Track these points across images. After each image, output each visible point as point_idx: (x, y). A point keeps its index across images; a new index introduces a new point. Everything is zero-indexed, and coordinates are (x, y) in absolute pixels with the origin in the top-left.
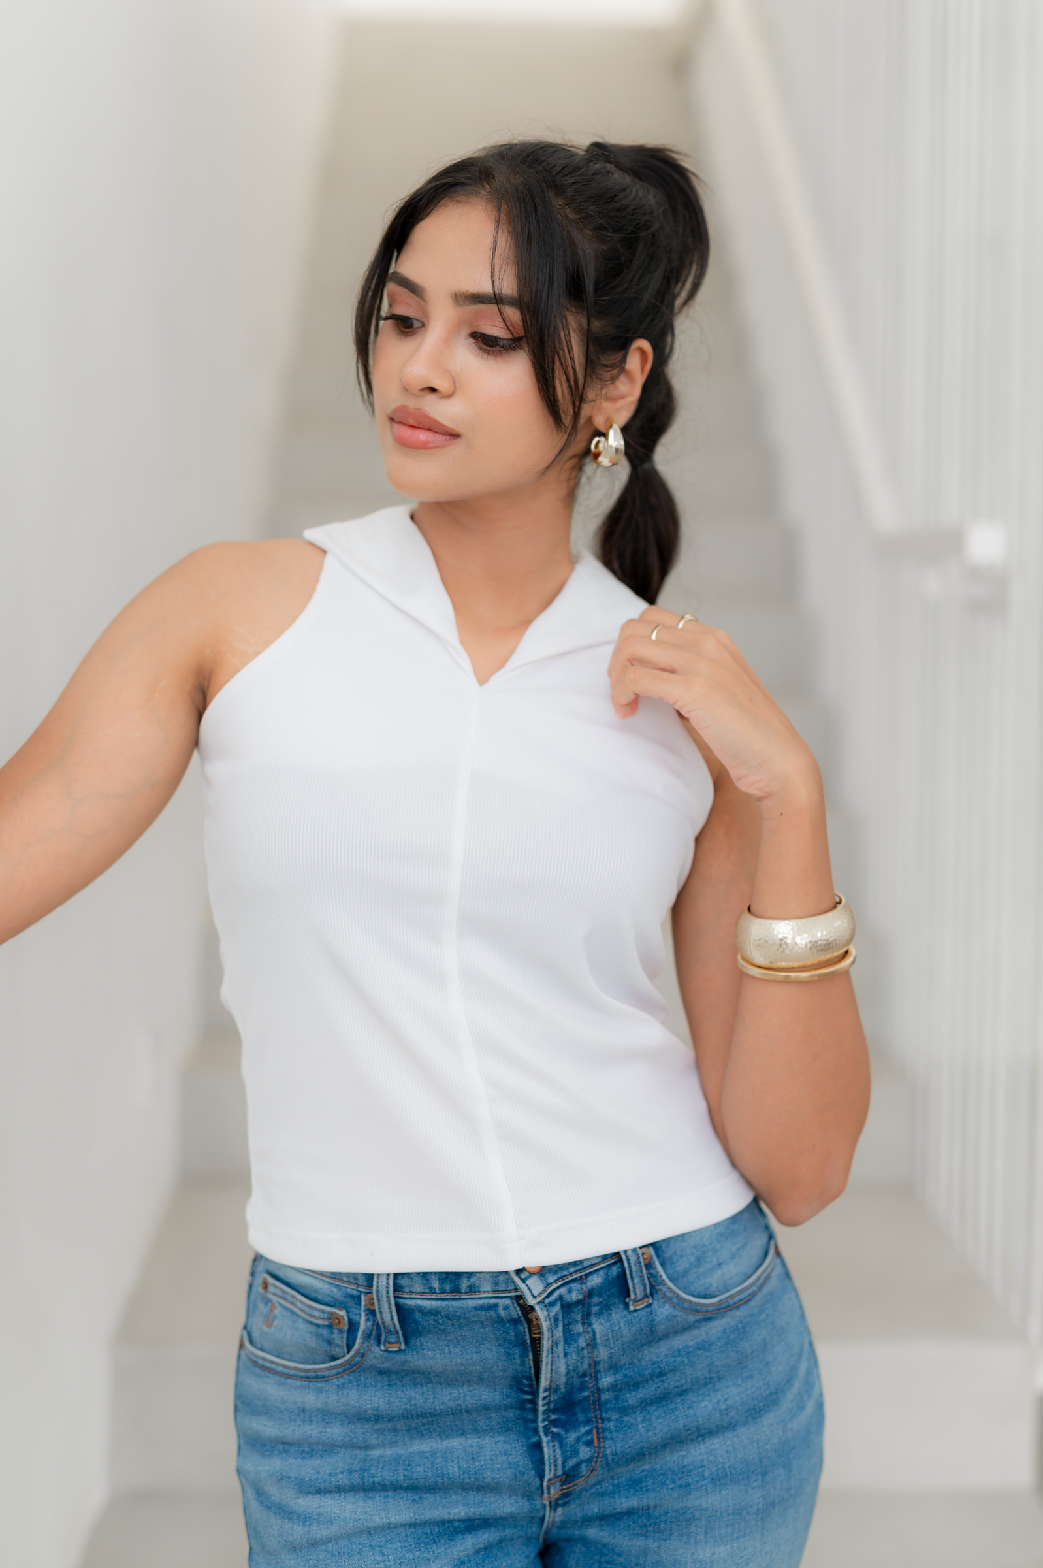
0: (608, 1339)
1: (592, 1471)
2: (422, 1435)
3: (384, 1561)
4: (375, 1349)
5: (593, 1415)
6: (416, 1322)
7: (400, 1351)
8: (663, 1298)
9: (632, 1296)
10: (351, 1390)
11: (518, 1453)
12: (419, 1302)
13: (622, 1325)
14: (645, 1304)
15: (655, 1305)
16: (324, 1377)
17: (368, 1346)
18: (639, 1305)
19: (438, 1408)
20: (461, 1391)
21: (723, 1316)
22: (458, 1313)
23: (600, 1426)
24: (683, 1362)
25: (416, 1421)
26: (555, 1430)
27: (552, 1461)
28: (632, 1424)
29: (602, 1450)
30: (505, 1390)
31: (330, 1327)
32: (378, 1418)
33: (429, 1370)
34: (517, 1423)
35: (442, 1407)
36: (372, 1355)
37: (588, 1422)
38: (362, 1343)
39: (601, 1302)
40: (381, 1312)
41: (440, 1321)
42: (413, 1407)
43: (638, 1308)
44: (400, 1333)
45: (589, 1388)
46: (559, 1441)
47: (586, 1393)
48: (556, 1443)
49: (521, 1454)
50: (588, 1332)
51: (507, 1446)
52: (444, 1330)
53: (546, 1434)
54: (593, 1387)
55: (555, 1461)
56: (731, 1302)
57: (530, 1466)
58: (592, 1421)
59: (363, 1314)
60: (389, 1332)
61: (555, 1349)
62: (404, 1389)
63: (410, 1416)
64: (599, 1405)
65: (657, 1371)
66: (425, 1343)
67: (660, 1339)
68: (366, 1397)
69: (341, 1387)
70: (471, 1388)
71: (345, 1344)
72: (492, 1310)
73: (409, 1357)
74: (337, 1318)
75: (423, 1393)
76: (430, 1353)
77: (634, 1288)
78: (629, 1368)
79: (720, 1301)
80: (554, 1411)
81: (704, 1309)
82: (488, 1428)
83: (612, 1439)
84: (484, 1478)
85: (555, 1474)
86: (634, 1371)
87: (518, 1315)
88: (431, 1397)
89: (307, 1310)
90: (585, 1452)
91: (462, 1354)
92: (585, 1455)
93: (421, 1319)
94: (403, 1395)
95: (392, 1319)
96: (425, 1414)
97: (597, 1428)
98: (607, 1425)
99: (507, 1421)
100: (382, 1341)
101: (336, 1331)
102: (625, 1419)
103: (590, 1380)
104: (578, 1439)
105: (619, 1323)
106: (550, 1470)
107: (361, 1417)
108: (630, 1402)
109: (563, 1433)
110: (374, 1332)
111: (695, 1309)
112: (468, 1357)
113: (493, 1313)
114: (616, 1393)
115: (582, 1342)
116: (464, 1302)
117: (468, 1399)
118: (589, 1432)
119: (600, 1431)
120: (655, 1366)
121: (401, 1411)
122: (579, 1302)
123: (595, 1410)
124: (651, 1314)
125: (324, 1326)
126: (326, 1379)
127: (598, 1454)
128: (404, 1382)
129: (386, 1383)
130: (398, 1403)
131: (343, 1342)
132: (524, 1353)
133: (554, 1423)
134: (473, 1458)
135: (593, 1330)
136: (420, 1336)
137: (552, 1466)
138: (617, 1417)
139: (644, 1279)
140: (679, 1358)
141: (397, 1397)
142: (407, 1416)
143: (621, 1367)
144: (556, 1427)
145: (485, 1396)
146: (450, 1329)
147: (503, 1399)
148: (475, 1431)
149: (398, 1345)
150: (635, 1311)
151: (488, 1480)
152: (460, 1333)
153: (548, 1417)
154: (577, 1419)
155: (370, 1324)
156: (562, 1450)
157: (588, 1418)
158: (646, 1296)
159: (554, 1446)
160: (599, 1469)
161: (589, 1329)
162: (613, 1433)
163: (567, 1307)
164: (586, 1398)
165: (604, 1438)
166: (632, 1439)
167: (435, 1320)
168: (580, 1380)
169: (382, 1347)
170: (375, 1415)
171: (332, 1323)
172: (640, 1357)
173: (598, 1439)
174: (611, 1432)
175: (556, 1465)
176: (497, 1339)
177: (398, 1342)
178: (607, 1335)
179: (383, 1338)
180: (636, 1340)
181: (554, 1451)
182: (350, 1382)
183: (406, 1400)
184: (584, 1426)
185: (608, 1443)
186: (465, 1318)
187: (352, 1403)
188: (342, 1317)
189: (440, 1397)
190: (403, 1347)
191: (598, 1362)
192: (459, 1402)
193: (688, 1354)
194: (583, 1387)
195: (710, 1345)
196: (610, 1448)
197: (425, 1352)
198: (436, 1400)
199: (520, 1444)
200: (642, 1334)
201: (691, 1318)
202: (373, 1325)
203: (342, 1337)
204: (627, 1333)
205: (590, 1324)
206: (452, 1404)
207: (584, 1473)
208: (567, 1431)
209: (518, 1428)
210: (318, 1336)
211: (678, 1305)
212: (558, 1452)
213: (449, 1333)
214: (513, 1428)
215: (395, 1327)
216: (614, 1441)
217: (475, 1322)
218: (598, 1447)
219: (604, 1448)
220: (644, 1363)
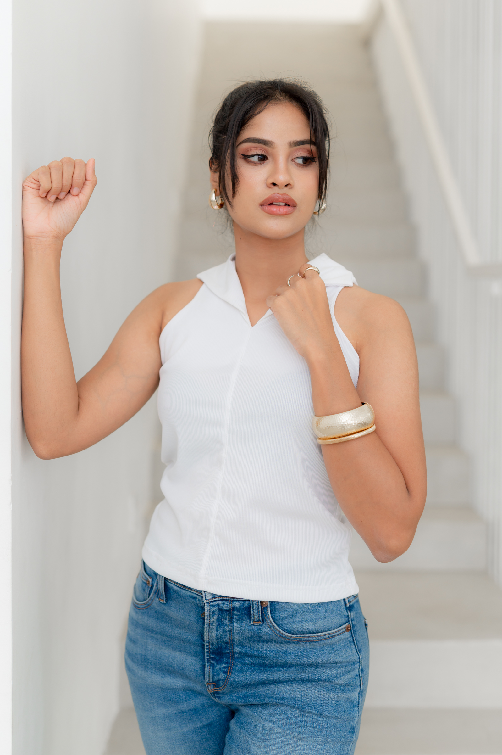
0: (239, 632)
1: (225, 685)
2: (166, 646)
3: (152, 700)
4: (156, 599)
5: (230, 661)
7: (163, 603)
8: (267, 624)
9: (253, 618)
10: (146, 616)
12: (173, 586)
13: (246, 629)
14: (259, 624)
15: (263, 626)
16: (139, 608)
17: (154, 597)
18: (256, 623)
19: (172, 635)
20: (182, 631)
21: (297, 644)
22: (184, 596)
24: (273, 656)
25: (165, 638)
26: (212, 662)
28: (245, 671)
31: (145, 584)
32: (152, 631)
33: (172, 616)
34: (201, 654)
35: (174, 635)
36: (155, 601)
37: (227, 663)
38: (153, 595)
39: (239, 615)
41: (178, 597)
42: (164, 631)
43: (255, 624)
44: (164, 596)
45: (230, 650)
46: (213, 667)
47: (228, 651)
49: (200, 668)
50: (231, 626)
52: (179, 601)
53: (208, 662)
54: (231, 650)
55: (209, 675)
56: (303, 639)
57: (201, 674)
58: (229, 663)
61: (211, 625)
62: (162, 622)
64: (234, 658)
65: (260, 655)
66: (172, 604)
67: (263, 642)
68: (150, 621)
69: (143, 614)
70: (185, 632)
71: (148, 594)
72: (194, 599)
73: (166, 608)
75: (168, 626)
76: (173, 609)
77: (254, 615)
79: (296, 637)
80: (213, 653)
81: (287, 637)
82: (190, 652)
83: (235, 674)
84: (185, 673)
85: (209, 680)
86: (250, 650)
87: (203, 605)
88: (171, 629)
90: (222, 676)
91: (183, 614)
93: (172, 593)
94: (161, 625)
95: (162, 589)
96: (168, 635)
97: (231, 667)
98: (234, 667)
99: (197, 651)
100: (159, 597)
101: (147, 586)
102: (244, 668)
103: (230, 646)
104: (220, 669)
105: (245, 627)
107: (146, 628)
108: (247, 662)
109: (216, 664)
110: (157, 592)
111: (282, 636)
112: (185, 616)
113: (194, 600)
114: (241, 656)
115: (227, 628)
116: (186, 592)
117: (183, 635)
118: (226, 668)
119: (231, 669)
120: (260, 652)
121: (160, 631)
122: (227, 611)
123: (232, 659)
124: (260, 629)
127: (228, 679)
128: (163, 619)
129: (157, 617)
130: (160, 627)
131: (147, 592)
134: (182, 663)
135: (233, 625)
136: (171, 600)
137: (208, 677)
138: (240, 666)
139: (259, 613)
141: (160, 625)
142: (162, 633)
143: (245, 646)
144: (213, 661)
145: (189, 637)
146: (181, 601)
147: (196, 641)
148: (185, 651)
149: (163, 601)
150: (254, 625)
151: (187, 674)
152: (184, 605)
153: (209, 655)
154: (224, 660)
155: (157, 588)
156: (213, 671)
157: (227, 661)
158: (259, 621)
159: (210, 668)
160: (228, 686)
161: (232, 625)
163: (221, 610)
164: (228, 653)
165: (232, 672)
166: (242, 677)
167: (176, 596)
168: (225, 645)
169: (158, 600)
170: (152, 629)
171: (147, 583)
173: (230, 672)
174: (235, 671)
175: (209, 677)
176: (196, 613)
177: (163, 599)
178: (238, 630)
179: (159, 595)
180: (252, 637)
181: (210, 670)
182: (146, 612)
183: (162, 627)
184: (225, 664)
185: (233, 675)
186: (186, 599)
187: (145, 622)
188: (150, 582)
189: (174, 630)
190: (165, 602)
191: (234, 640)
192: (180, 635)
193: (276, 653)
194: (227, 648)
195: (288, 654)
196: (233, 678)
197: (172, 608)
198: (172, 631)
199: (200, 663)
200: (255, 636)
201: (280, 639)
203: (148, 590)
204: (248, 633)
205: (233, 623)
206: (178, 635)
207: (222, 685)
208: (217, 664)
210: (142, 586)
211: (274, 630)
212: (211, 672)
213: (181, 603)
214: (199, 656)
215: (162, 593)
216: (235, 676)
217: (189, 602)
218: (228, 676)
219: (230, 676)
220: (255, 648)
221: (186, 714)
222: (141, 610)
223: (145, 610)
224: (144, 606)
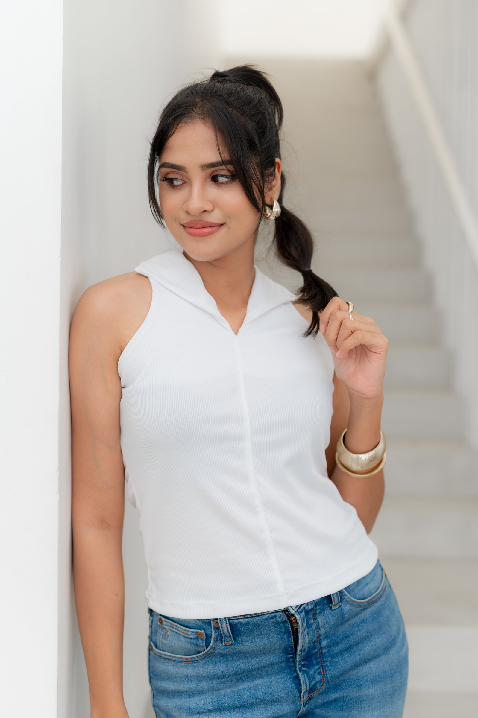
0: (325, 624)
1: (322, 686)
4: (220, 645)
5: (320, 660)
6: (239, 630)
7: (232, 644)
8: (346, 602)
9: (333, 603)
11: (288, 682)
12: (240, 620)
13: (330, 617)
14: (339, 606)
15: (343, 606)
16: (196, 661)
17: (217, 644)
18: (336, 607)
19: (251, 668)
20: (261, 659)
21: (371, 607)
22: (258, 622)
23: (323, 665)
24: (356, 629)
25: (241, 675)
27: (305, 683)
28: (337, 662)
29: (325, 675)
30: (280, 655)
31: (197, 638)
32: (223, 676)
33: (246, 651)
34: (286, 668)
36: (219, 647)
37: (318, 664)
38: (214, 643)
39: (320, 608)
40: (222, 628)
43: (336, 608)
44: (232, 636)
45: (317, 648)
46: (306, 674)
47: (316, 650)
48: (305, 675)
51: (283, 680)
52: (252, 631)
53: (300, 671)
54: (319, 647)
55: (306, 683)
56: (374, 600)
57: (295, 687)
59: (213, 630)
60: (226, 636)
62: (234, 662)
63: (238, 674)
64: (322, 655)
65: (345, 635)
66: (244, 639)
67: (346, 621)
68: (216, 668)
69: (204, 664)
70: (265, 657)
71: (205, 645)
72: (274, 618)
73: (236, 647)
74: (200, 634)
75: (243, 662)
76: (246, 643)
77: (334, 599)
78: (333, 636)
79: (369, 600)
80: (302, 660)
81: (363, 604)
82: (273, 673)
83: (329, 670)
84: (274, 696)
85: (306, 689)
86: (335, 637)
87: (286, 619)
88: (247, 664)
89: (184, 632)
90: (318, 678)
91: (261, 641)
92: (318, 679)
93: (241, 628)
94: (234, 665)
95: (228, 631)
96: (245, 671)
97: (322, 666)
98: (326, 664)
99: (282, 668)
101: (200, 640)
102: (334, 660)
103: (317, 644)
104: (315, 672)
105: (328, 616)
106: (304, 688)
107: (215, 677)
108: (336, 652)
109: (308, 670)
110: (219, 637)
111: (359, 606)
112: (263, 642)
113: (274, 620)
114: (329, 649)
115: (314, 627)
116: (261, 617)
117: (264, 661)
118: (319, 668)
119: (324, 667)
120: (344, 633)
121: (233, 672)
122: (312, 609)
123: (320, 658)
124: (342, 610)
125: (194, 638)
126: (197, 661)
127: (324, 678)
128: (234, 658)
129: (225, 660)
130: (232, 669)
132: (289, 636)
133: (303, 666)
134: (268, 688)
135: (318, 621)
136: (240, 636)
138: (330, 659)
139: (338, 595)
140: (354, 628)
141: (231, 666)
142: (236, 674)
143: (330, 636)
144: (304, 668)
145: (271, 659)
146: (255, 631)
147: (280, 659)
148: (267, 675)
149: (231, 642)
151: (276, 696)
152: (259, 632)
153: (301, 663)
154: (313, 663)
155: (217, 634)
157: (318, 662)
158: (339, 602)
159: (304, 676)
160: (325, 685)
161: (316, 621)
162: (329, 667)
163: (307, 612)
164: (316, 653)
165: (325, 670)
166: (338, 669)
167: (247, 628)
168: (313, 644)
169: (224, 644)
170: (222, 675)
171: (198, 637)
172: (338, 630)
173: (323, 671)
174: (328, 667)
175: (306, 685)
176: (276, 632)
177: (231, 640)
178: (324, 622)
179: (223, 640)
180: (336, 623)
181: (305, 679)
182: (208, 661)
184: (316, 665)
185: (328, 672)
186: (261, 624)
187: (210, 671)
188: (203, 633)
189: (251, 663)
190: (233, 642)
191: (321, 636)
192: (260, 664)
193: (357, 626)
194: (314, 648)
195: (366, 620)
196: (329, 674)
197: (244, 643)
198: (250, 665)
199: (288, 678)
200: (339, 620)
201: (358, 609)
202: (218, 634)
203: (203, 642)
204: (332, 620)
205: (316, 619)
206: (257, 665)
207: (318, 687)
208: (309, 669)
209: (287, 671)
210: (192, 643)
211: (352, 604)
212: (307, 679)
214: (284, 671)
215: (229, 634)
216: (331, 671)
217: (266, 625)
218: (323, 674)
219: (326, 674)
220: (340, 633)
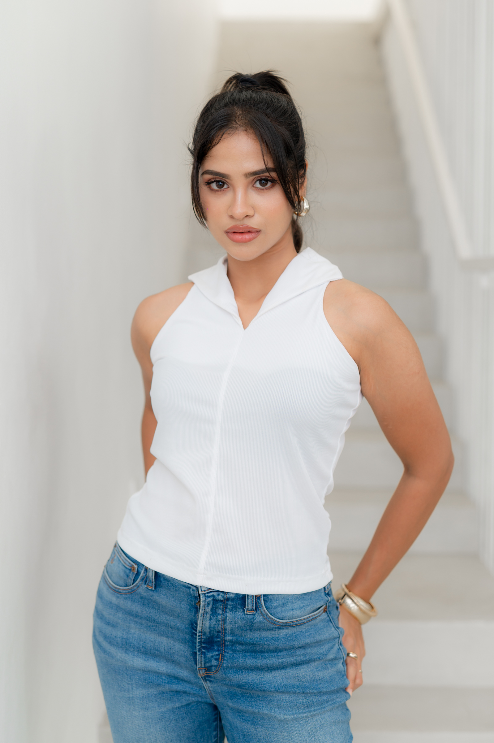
0: (232, 622)
1: (216, 671)
2: (151, 631)
4: (143, 585)
5: (221, 648)
6: (161, 581)
7: (152, 590)
8: (260, 613)
9: (246, 607)
10: (129, 601)
11: (189, 653)
13: (239, 618)
14: (252, 613)
15: (256, 615)
16: (120, 592)
17: (141, 583)
18: (249, 613)
19: (160, 621)
20: (170, 618)
23: (223, 654)
24: (264, 643)
25: (150, 623)
26: (203, 650)
27: (200, 661)
28: (237, 658)
29: (222, 663)
30: (187, 625)
31: (130, 570)
32: (137, 616)
33: (160, 603)
35: (161, 621)
36: (142, 588)
37: (218, 650)
38: (140, 581)
39: (233, 605)
40: (149, 571)
41: (169, 585)
42: (151, 616)
43: (248, 613)
44: (154, 583)
45: (221, 638)
46: (204, 655)
47: (219, 640)
48: (202, 656)
50: (224, 615)
51: (184, 649)
52: (170, 589)
53: (199, 651)
54: (223, 638)
55: (201, 662)
57: (193, 659)
58: (220, 651)
59: (143, 570)
60: (150, 581)
61: (205, 615)
62: (149, 608)
63: (148, 620)
64: (224, 645)
66: (162, 591)
67: (255, 630)
68: (134, 606)
70: (174, 619)
71: (133, 579)
72: (188, 589)
73: (154, 594)
74: (133, 568)
75: (156, 612)
76: (163, 596)
77: (248, 604)
80: (204, 643)
81: (278, 623)
82: (178, 639)
83: (227, 661)
85: (201, 666)
86: (241, 638)
87: (197, 595)
88: (158, 615)
89: (124, 560)
90: (215, 662)
91: (174, 602)
92: (214, 664)
93: (163, 581)
94: (148, 610)
95: (152, 576)
96: (155, 621)
97: (222, 654)
98: (226, 654)
99: (186, 639)
100: (147, 583)
101: (131, 572)
102: (235, 655)
103: (221, 635)
104: (212, 657)
105: (238, 617)
106: (199, 664)
107: (130, 613)
108: (238, 649)
109: (206, 652)
110: (145, 579)
111: (274, 623)
112: (176, 604)
113: (188, 590)
114: (232, 644)
115: (220, 618)
117: (172, 622)
118: (217, 655)
119: (223, 656)
120: (251, 640)
121: (145, 616)
122: (221, 601)
123: (222, 647)
124: (253, 618)
125: (128, 569)
127: (220, 665)
128: (149, 605)
129: (142, 603)
130: (145, 613)
131: (132, 578)
132: (196, 612)
133: (203, 648)
134: (170, 648)
135: (226, 615)
136: (161, 588)
138: (232, 653)
139: (253, 602)
140: (263, 641)
141: (145, 610)
142: (148, 619)
143: (236, 635)
145: (178, 624)
146: (172, 590)
147: (185, 629)
149: (152, 587)
150: (247, 614)
152: (175, 593)
153: (201, 644)
154: (214, 648)
155: (144, 575)
157: (218, 649)
158: (252, 610)
160: (220, 671)
161: (225, 614)
162: (228, 659)
163: (215, 601)
164: (219, 641)
165: (224, 659)
167: (168, 584)
168: (217, 633)
169: (146, 586)
170: (136, 614)
171: (131, 569)
172: (245, 634)
173: (221, 659)
174: (227, 658)
176: (188, 602)
177: (152, 586)
178: (231, 619)
179: (147, 582)
180: (244, 626)
181: (201, 658)
183: (148, 612)
184: (216, 652)
185: (225, 661)
186: (178, 588)
187: (128, 606)
188: (135, 568)
189: (162, 617)
190: (153, 589)
191: (226, 629)
192: (168, 622)
193: (268, 640)
194: (218, 637)
195: (279, 639)
196: (225, 664)
197: (161, 595)
198: (160, 617)
199: (190, 650)
200: (247, 625)
201: (272, 626)
202: (145, 576)
203: (133, 576)
204: (241, 622)
205: (226, 612)
206: (165, 621)
207: (213, 670)
208: (208, 652)
209: (189, 644)
210: (125, 572)
211: (266, 618)
212: (203, 659)
213: (171, 591)
214: (187, 643)
215: (152, 580)
217: (181, 591)
218: (220, 662)
220: (246, 637)
221: (166, 695)
222: (124, 595)
223: (128, 595)
224: (127, 591)
